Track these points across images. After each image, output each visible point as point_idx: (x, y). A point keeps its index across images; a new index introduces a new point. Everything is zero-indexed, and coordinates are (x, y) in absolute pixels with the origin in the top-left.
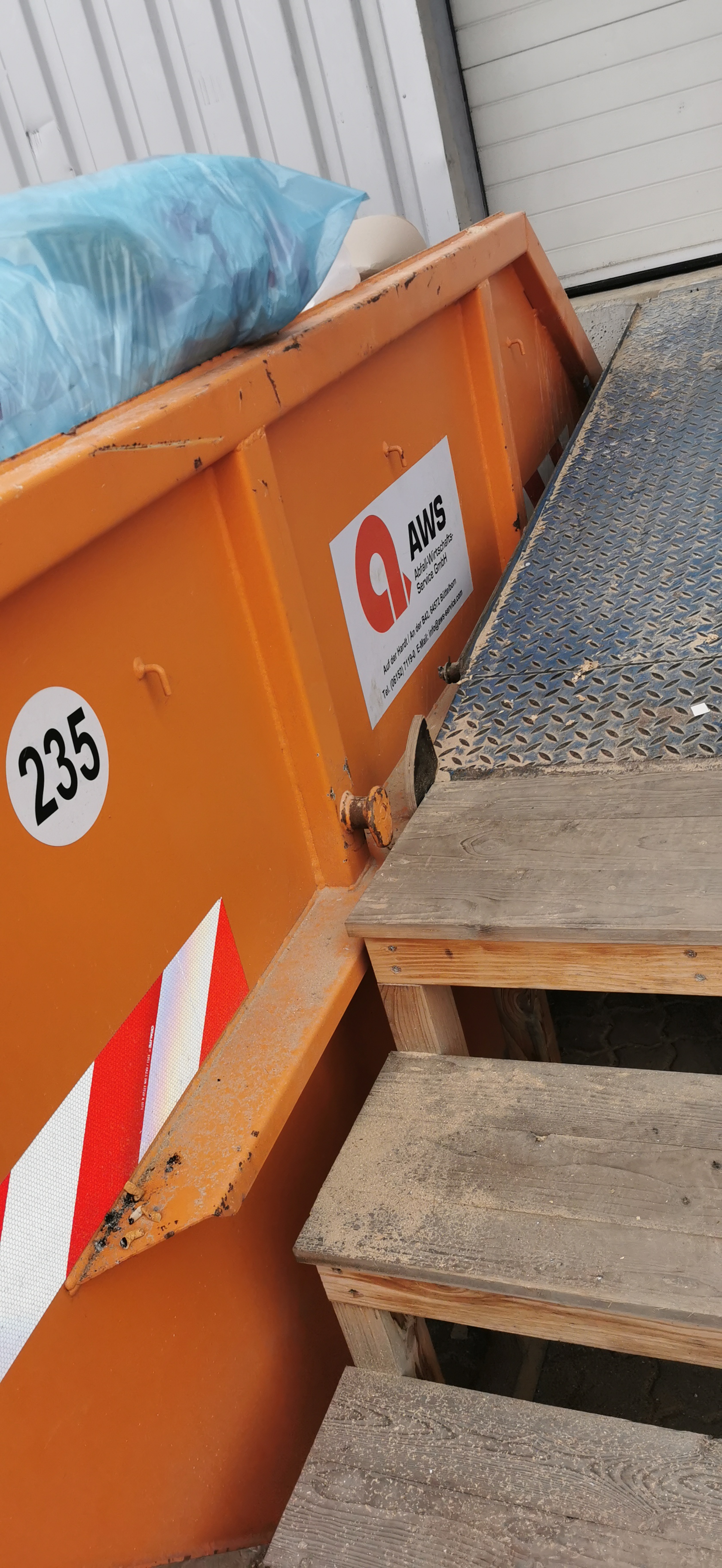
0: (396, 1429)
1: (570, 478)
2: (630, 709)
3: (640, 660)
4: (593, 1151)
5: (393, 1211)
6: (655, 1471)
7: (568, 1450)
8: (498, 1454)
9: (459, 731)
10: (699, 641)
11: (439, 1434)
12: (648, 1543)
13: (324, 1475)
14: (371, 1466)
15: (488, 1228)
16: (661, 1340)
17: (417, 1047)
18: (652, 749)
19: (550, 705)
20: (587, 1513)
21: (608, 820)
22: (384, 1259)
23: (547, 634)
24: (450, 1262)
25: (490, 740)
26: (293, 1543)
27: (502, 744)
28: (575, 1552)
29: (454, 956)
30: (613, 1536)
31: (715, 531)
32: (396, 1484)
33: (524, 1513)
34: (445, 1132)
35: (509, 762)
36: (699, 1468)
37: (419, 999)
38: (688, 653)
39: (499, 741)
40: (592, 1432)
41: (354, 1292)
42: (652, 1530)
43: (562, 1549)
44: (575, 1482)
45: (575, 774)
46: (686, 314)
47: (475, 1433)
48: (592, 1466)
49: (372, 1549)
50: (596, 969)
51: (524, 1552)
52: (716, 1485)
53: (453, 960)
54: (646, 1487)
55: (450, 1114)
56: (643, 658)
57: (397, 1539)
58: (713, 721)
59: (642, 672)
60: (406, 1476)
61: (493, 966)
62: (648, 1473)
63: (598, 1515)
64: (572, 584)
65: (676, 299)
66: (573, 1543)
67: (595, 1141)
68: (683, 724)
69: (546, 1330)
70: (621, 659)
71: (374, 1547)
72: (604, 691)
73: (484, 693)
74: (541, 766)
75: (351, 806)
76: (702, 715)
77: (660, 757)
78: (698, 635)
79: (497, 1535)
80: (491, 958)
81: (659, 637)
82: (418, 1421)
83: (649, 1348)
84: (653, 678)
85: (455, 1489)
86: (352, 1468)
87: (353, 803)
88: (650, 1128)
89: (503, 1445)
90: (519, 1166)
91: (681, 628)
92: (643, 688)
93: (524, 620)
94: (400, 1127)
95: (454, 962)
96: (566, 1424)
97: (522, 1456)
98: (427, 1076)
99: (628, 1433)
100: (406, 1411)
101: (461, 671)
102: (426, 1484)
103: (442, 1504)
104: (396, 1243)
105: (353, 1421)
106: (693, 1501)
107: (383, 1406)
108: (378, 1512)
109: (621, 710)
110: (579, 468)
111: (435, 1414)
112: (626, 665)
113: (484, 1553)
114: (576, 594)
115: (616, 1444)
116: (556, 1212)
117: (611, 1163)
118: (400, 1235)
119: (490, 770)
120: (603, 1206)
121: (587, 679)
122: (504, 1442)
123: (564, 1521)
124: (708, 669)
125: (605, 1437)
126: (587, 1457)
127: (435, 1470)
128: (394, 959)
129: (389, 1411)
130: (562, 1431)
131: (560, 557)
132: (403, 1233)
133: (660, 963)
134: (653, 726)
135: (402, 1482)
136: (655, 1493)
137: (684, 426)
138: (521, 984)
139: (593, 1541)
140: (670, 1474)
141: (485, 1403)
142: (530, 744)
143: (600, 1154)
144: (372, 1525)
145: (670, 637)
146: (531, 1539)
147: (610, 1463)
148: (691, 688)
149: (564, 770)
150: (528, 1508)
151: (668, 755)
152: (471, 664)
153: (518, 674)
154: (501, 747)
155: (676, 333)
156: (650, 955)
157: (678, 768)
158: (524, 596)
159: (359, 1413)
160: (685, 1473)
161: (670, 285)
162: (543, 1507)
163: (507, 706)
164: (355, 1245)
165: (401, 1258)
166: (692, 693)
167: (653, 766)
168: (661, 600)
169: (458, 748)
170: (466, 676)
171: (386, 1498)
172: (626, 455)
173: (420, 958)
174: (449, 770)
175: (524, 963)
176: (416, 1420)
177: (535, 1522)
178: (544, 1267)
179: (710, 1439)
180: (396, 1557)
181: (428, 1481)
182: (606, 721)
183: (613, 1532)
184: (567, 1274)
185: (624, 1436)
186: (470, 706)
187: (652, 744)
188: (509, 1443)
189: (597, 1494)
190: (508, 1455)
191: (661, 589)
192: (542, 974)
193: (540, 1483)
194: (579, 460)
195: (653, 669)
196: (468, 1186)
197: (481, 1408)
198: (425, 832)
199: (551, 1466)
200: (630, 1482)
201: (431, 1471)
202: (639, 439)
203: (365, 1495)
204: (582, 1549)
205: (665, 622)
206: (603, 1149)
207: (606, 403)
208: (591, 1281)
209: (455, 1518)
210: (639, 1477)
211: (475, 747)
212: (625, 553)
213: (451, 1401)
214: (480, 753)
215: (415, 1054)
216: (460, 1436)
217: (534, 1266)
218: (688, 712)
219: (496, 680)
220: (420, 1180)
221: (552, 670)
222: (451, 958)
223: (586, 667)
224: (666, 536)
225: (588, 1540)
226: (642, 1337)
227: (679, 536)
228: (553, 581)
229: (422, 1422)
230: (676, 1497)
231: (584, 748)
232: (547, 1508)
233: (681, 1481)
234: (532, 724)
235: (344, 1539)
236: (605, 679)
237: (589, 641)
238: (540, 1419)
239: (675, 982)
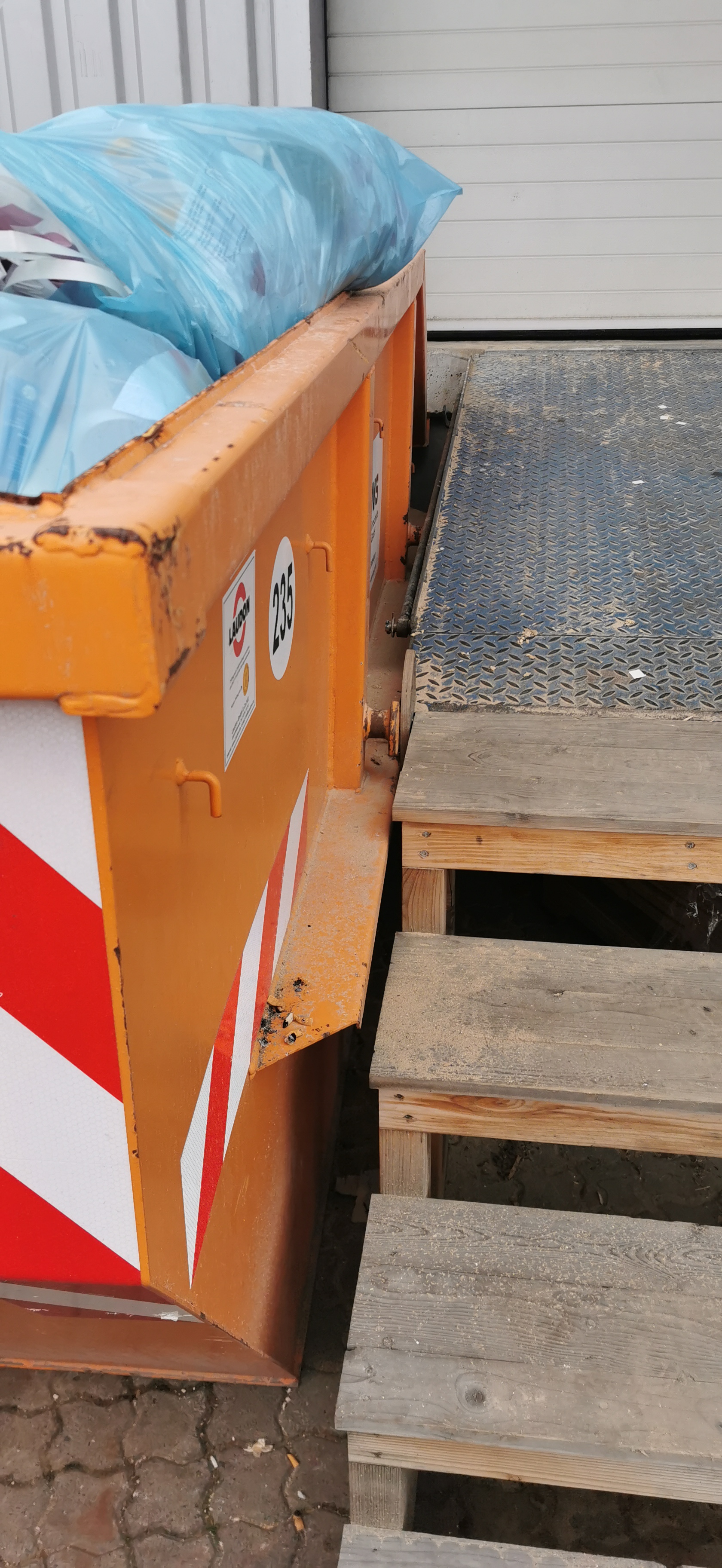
0: (435, 1236)
1: (456, 485)
2: (577, 669)
3: (573, 633)
4: (605, 1002)
5: (451, 1046)
6: (662, 1250)
7: (587, 1241)
8: (530, 1248)
9: (426, 673)
10: (619, 624)
11: (474, 1237)
12: (673, 1299)
13: (380, 1275)
14: (422, 1265)
15: (540, 1055)
16: (683, 1136)
17: (422, 927)
18: (606, 700)
19: (504, 660)
20: (618, 1283)
21: (590, 748)
22: (458, 1079)
23: (481, 605)
24: (517, 1079)
25: (457, 682)
26: (370, 1328)
27: (469, 686)
28: (617, 1311)
29: (483, 842)
30: (644, 1296)
31: (603, 544)
32: (449, 1276)
33: (566, 1287)
34: (472, 990)
35: (481, 700)
36: (696, 1246)
37: (438, 884)
38: (613, 632)
39: (466, 684)
40: (603, 1227)
41: (409, 1117)
42: (673, 1290)
43: (607, 1309)
44: (601, 1263)
45: (542, 713)
46: (516, 373)
47: (505, 1234)
48: (611, 1250)
49: (444, 1325)
50: (607, 857)
51: (576, 1314)
52: (713, 1256)
53: (481, 846)
54: (659, 1261)
55: (472, 978)
56: (575, 632)
57: (465, 1316)
58: (651, 683)
59: (579, 642)
60: (456, 1269)
61: (516, 853)
62: (657, 1252)
63: (627, 1283)
64: (489, 569)
65: (503, 359)
66: (613, 1304)
67: (604, 995)
68: (626, 684)
69: (584, 1136)
70: (557, 630)
71: (445, 1323)
72: (550, 654)
73: (439, 645)
74: (511, 705)
75: (372, 716)
76: (640, 678)
77: (615, 706)
78: (617, 620)
79: (549, 1304)
80: (518, 845)
81: (584, 617)
82: (452, 1229)
83: (670, 1145)
84: (589, 647)
85: (502, 1275)
86: (405, 1267)
87: (374, 714)
88: (645, 986)
89: (532, 1241)
90: (549, 1013)
91: (601, 613)
92: (583, 654)
93: (455, 592)
94: (429, 987)
95: (481, 848)
96: (579, 1223)
97: (550, 1248)
98: (437, 950)
99: (632, 1226)
100: (439, 1223)
101: (412, 626)
102: (475, 1274)
103: (495, 1287)
104: (464, 1068)
105: (393, 1233)
106: (699, 1268)
107: (417, 1221)
108: (441, 1298)
109: (569, 669)
110: (463, 479)
111: (465, 1224)
112: (562, 635)
113: (543, 1319)
114: (497, 577)
115: (625, 1234)
116: (592, 1043)
117: (624, 1009)
118: (465, 1062)
119: (464, 705)
120: (629, 1037)
121: (531, 643)
122: (532, 1239)
123: (602, 1290)
124: (633, 645)
125: (615, 1230)
126: (604, 1245)
127: (480, 1263)
128: (424, 844)
129: (423, 1224)
130: (577, 1228)
131: (471, 546)
132: (467, 1061)
133: (663, 853)
134: (600, 682)
135: (454, 1274)
136: (667, 1265)
137: (545, 460)
138: (536, 869)
139: (629, 1301)
140: (674, 1251)
141: (506, 1212)
142: (495, 688)
143: (611, 1004)
144: (438, 1308)
145: (593, 619)
146: (579, 1304)
147: (624, 1248)
148: (624, 658)
149: (533, 710)
150: (568, 1283)
151: (620, 705)
152: (418, 622)
153: (467, 634)
154: (469, 689)
155: (513, 386)
156: (656, 846)
157: (631, 715)
158: (449, 572)
159: (397, 1227)
160: (686, 1250)
161: (492, 347)
162: (580, 1282)
163: (464, 657)
164: (427, 1070)
165: (474, 1078)
166: (627, 662)
167: (609, 713)
168: (575, 591)
169: (428, 686)
170: (416, 630)
171: (444, 1287)
172: (502, 475)
173: (450, 844)
174: (426, 703)
175: (545, 850)
176: (450, 1229)
177: (577, 1292)
178: (598, 1079)
179: (698, 1226)
180: (467, 1328)
181: (476, 1271)
182: (559, 676)
183: (644, 1294)
184: (618, 1082)
185: (629, 1228)
186: (429, 654)
187: (604, 696)
188: (536, 1240)
189: (621, 1270)
190: (538, 1248)
191: (571, 581)
192: (559, 860)
193: (572, 1266)
194: (459, 473)
195: (587, 640)
196: (510, 1027)
197: (504, 1217)
198: (429, 746)
199: (576, 1253)
200: (646, 1260)
201: (477, 1264)
202: (509, 464)
203: (424, 1286)
204: (622, 1307)
205: (584, 607)
206: (613, 1000)
207: (469, 431)
208: (640, 1086)
209: (509, 1296)
210: (651, 1255)
211: (444, 687)
212: (529, 550)
213: (475, 1213)
214: (451, 691)
215: (420, 934)
216: (493, 1238)
217: (589, 1078)
218: (628, 675)
219: (447, 636)
220: (465, 1024)
221: (496, 633)
222: (480, 844)
223: (528, 633)
224: (562, 543)
225: (625, 1301)
226: (668, 1135)
227: (572, 544)
228: (470, 563)
229: (456, 1230)
230: (684, 1266)
231: (546, 695)
232: (585, 1282)
233: (685, 1255)
234: (492, 672)
235: (416, 1321)
236: (548, 645)
237: (522, 614)
238: (557, 1221)
239: (671, 869)
